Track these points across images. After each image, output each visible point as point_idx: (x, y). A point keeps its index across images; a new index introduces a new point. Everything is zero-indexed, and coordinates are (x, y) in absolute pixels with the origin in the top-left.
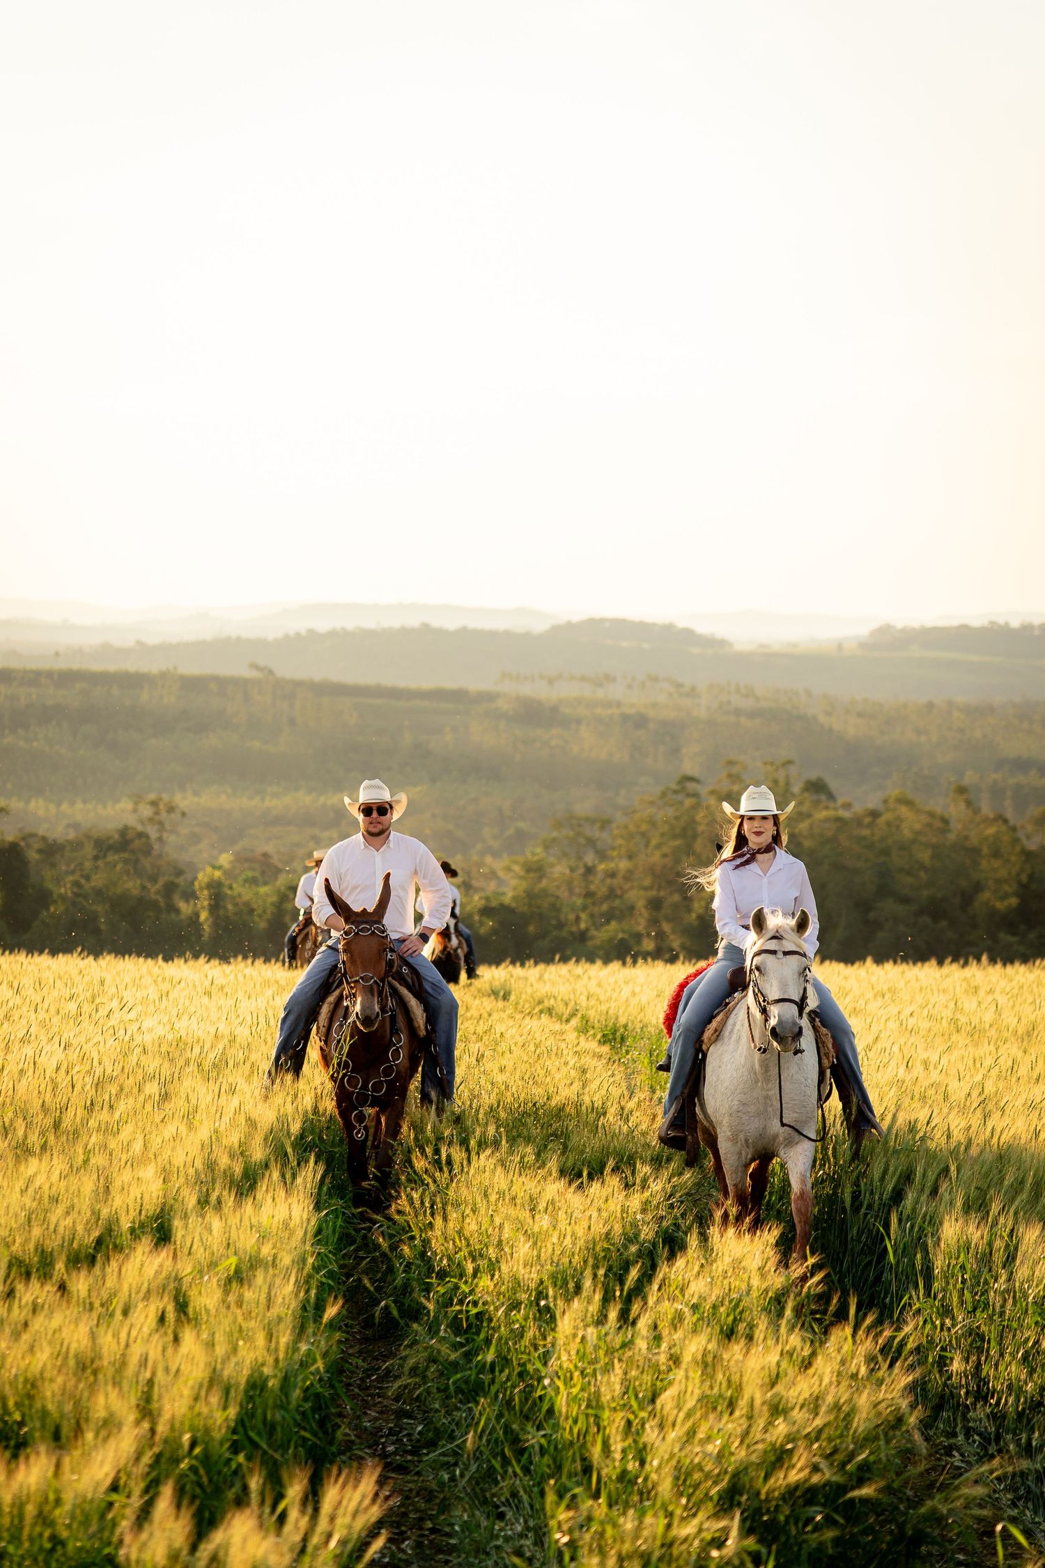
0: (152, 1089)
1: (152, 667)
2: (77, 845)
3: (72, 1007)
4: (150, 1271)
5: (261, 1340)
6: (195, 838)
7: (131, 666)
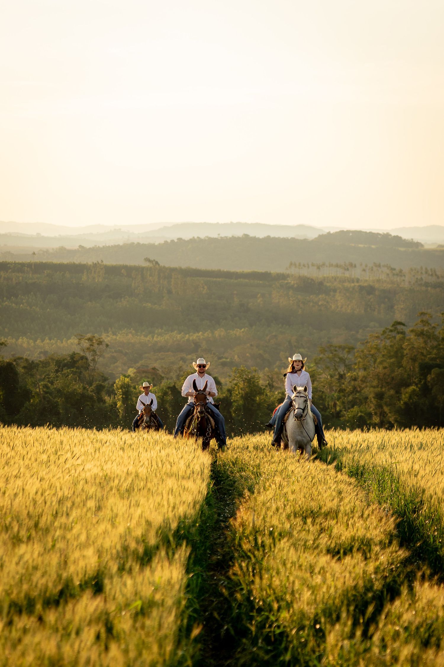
0: (91, 504)
1: (89, 261)
2: (45, 364)
3: (44, 457)
4: (91, 608)
5: (155, 648)
6: (114, 359)
7: (77, 260)
